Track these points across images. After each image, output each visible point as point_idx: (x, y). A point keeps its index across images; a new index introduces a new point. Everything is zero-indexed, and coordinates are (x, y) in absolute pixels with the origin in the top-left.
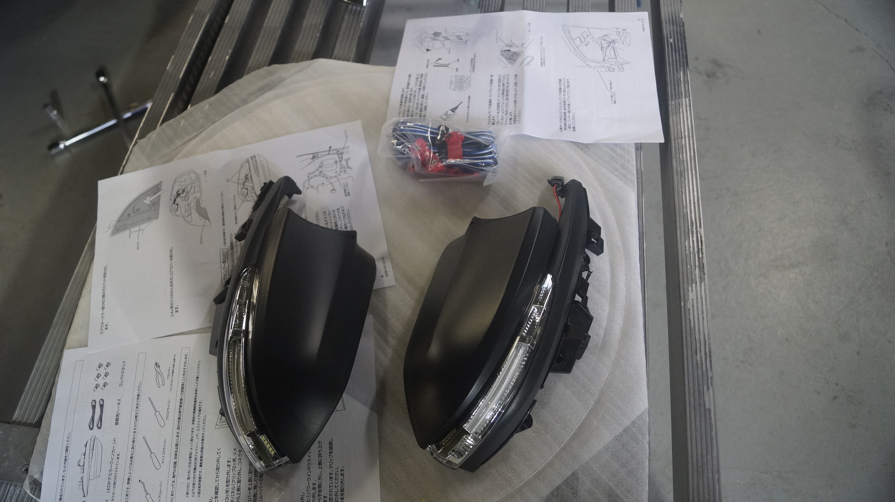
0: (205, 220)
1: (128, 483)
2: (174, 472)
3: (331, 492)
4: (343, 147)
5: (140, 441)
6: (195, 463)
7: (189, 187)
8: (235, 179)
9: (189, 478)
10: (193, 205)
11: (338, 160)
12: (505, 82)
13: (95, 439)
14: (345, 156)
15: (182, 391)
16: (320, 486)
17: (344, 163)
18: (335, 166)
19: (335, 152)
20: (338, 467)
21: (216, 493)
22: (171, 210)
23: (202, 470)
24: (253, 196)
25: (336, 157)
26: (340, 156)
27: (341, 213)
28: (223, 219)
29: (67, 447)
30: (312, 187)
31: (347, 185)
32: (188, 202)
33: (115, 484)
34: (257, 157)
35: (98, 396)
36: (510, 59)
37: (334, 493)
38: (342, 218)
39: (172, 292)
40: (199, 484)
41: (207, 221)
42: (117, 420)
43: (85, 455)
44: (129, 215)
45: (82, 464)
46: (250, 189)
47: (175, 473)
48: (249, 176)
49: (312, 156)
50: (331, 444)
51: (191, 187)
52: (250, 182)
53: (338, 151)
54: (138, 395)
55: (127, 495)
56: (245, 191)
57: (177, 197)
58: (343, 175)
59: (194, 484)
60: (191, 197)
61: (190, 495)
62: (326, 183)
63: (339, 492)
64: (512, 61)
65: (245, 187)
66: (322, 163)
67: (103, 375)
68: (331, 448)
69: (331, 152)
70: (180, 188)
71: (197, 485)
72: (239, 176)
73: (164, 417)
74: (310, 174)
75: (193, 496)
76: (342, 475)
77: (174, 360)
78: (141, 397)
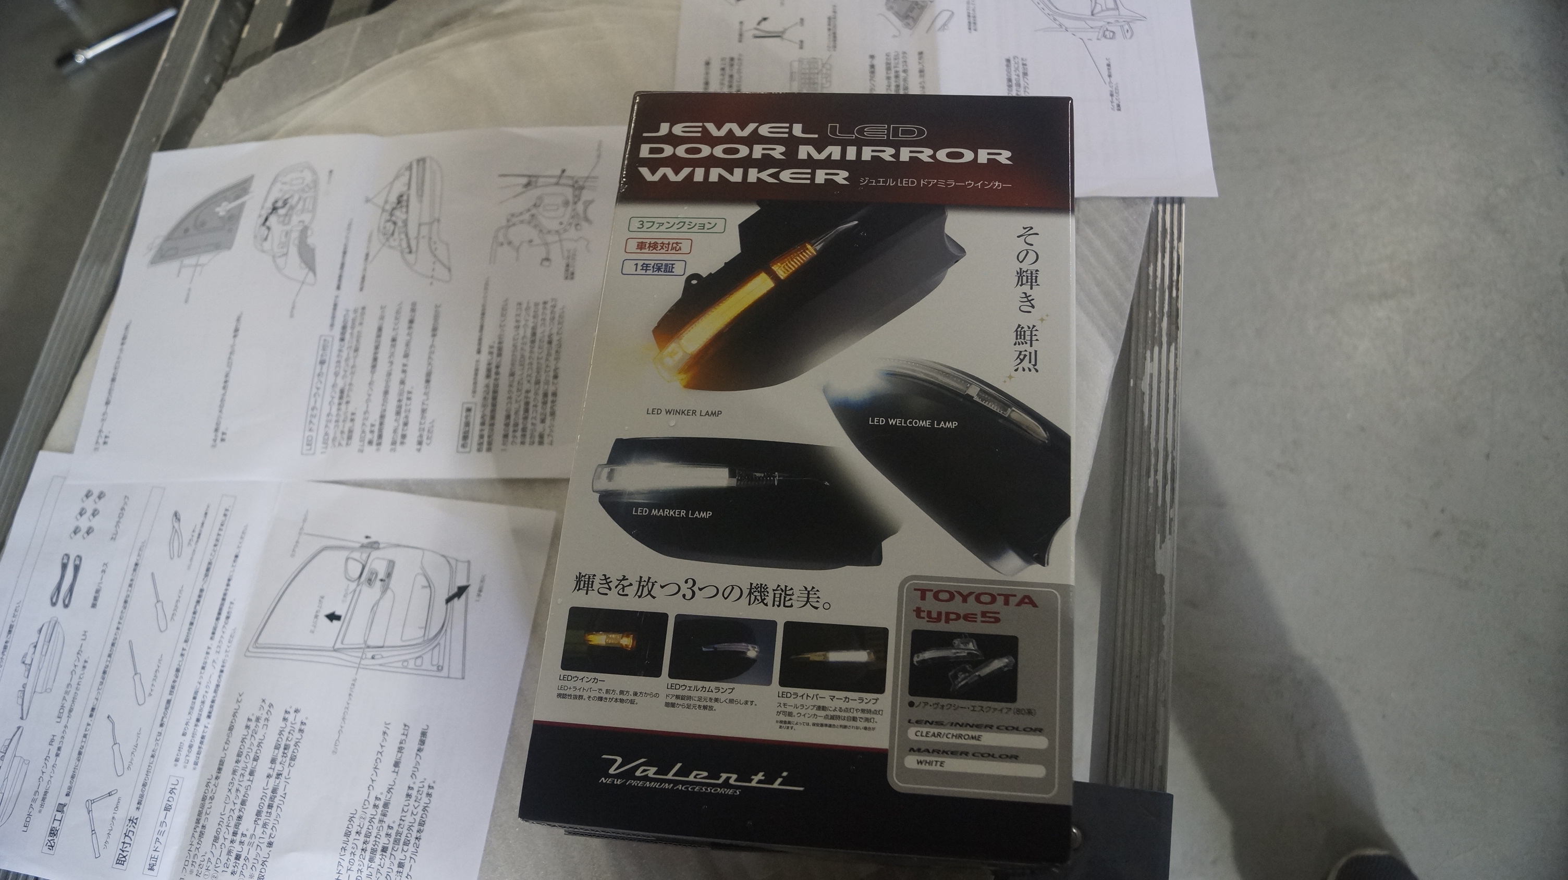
0: (307, 275)
1: (91, 716)
2: (163, 718)
3: (403, 821)
4: (586, 175)
5: (122, 645)
6: (201, 710)
7: (296, 198)
8: (380, 201)
9: (184, 734)
10: (295, 235)
11: (571, 198)
12: (900, 68)
13: (55, 624)
14: (586, 195)
15: (206, 575)
16: (386, 805)
17: (580, 207)
18: (562, 209)
19: (570, 182)
20: (425, 779)
21: (220, 769)
22: (255, 237)
23: (208, 723)
24: (401, 240)
25: (569, 192)
26: (577, 193)
27: (548, 312)
28: (340, 277)
29: (11, 627)
30: (510, 243)
31: (574, 255)
32: (288, 228)
33: (71, 711)
34: (428, 161)
35: (74, 548)
36: (907, 17)
37: (407, 824)
38: (548, 322)
39: (222, 400)
40: (200, 748)
41: (311, 274)
42: (96, 599)
43: (35, 647)
44: (186, 231)
45: (28, 661)
46: (400, 224)
47: (164, 720)
48: (405, 198)
49: (524, 181)
50: (424, 734)
51: (300, 199)
52: (404, 210)
53: (576, 182)
54: (136, 565)
55: (85, 736)
56: (390, 226)
57: (271, 213)
58: (572, 233)
59: (191, 747)
60: (295, 219)
61: (181, 763)
62: (537, 241)
63: (416, 825)
64: (910, 21)
65: (394, 218)
66: (540, 198)
67: (89, 512)
68: (422, 742)
69: (563, 181)
70: (279, 195)
71: (195, 749)
72: (388, 196)
73: (169, 617)
74: (513, 215)
75: (185, 767)
76: (429, 795)
77: (206, 514)
78: (140, 569)
